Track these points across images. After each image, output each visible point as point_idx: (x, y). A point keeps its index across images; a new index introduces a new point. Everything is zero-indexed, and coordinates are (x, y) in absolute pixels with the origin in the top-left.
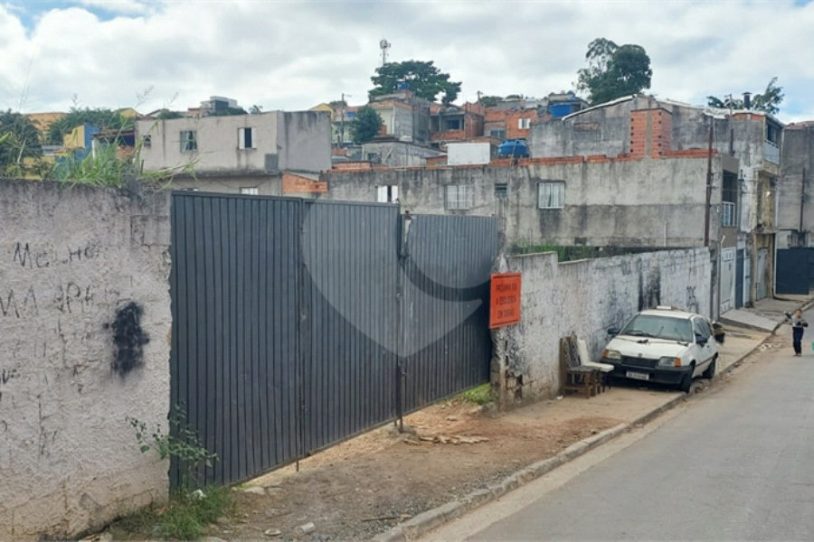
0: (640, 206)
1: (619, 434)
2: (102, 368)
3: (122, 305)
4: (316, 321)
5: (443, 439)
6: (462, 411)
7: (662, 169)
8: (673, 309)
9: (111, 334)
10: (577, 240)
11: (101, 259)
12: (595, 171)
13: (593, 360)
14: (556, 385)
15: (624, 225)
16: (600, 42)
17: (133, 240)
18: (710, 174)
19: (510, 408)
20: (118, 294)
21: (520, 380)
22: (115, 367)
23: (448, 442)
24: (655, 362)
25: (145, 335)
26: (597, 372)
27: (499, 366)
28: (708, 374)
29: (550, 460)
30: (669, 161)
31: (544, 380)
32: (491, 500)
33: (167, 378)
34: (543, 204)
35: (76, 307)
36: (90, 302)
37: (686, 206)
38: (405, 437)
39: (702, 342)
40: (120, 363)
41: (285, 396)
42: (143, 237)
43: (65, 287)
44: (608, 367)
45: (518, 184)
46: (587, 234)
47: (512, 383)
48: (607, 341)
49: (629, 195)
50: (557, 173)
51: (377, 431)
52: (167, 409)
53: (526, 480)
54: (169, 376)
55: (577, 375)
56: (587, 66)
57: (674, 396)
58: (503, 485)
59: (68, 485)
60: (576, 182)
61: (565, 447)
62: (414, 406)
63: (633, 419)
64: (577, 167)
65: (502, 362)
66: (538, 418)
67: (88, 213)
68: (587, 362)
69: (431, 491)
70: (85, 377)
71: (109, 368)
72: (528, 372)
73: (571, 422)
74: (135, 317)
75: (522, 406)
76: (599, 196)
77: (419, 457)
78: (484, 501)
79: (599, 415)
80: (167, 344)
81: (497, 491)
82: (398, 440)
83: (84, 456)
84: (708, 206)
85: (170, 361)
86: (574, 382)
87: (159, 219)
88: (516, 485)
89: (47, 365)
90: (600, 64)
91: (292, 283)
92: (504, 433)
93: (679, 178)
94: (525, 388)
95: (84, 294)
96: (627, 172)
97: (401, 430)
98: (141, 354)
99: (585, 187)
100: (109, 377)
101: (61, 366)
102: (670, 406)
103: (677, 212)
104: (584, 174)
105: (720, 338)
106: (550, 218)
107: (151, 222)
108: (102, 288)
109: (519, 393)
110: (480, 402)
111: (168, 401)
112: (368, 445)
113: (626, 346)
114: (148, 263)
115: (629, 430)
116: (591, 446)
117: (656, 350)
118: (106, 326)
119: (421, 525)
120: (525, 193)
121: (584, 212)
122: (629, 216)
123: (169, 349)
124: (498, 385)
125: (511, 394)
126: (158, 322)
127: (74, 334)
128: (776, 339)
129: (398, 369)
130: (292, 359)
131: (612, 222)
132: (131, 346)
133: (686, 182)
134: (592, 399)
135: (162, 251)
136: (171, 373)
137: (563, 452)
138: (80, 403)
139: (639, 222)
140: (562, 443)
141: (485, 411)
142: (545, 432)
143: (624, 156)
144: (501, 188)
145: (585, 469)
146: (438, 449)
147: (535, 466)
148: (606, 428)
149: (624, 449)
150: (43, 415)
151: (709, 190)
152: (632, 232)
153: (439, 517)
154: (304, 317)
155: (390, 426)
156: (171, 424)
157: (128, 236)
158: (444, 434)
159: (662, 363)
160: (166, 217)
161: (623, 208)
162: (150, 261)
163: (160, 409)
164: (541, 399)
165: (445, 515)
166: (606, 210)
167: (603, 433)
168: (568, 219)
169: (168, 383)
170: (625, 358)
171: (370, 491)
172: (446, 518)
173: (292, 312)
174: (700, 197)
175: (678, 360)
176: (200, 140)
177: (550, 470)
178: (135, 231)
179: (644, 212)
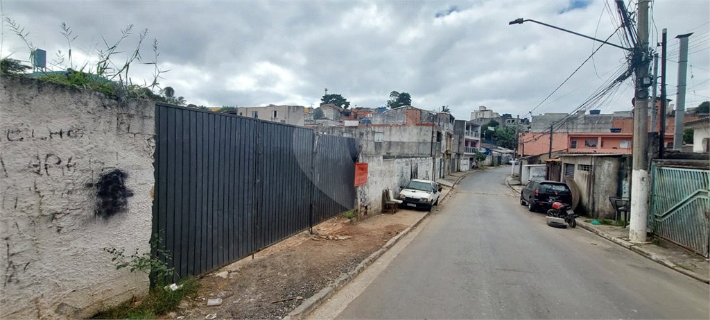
0: (409, 142)
1: (407, 233)
2: (84, 214)
3: (107, 171)
4: (266, 182)
5: (331, 237)
6: (341, 222)
7: (417, 130)
8: (424, 179)
9: (94, 191)
10: (387, 153)
11: (85, 139)
12: (394, 129)
13: (395, 198)
14: (381, 209)
15: (404, 149)
16: (394, 92)
17: (118, 129)
18: (433, 132)
19: (362, 220)
20: (103, 164)
21: (366, 207)
22: (98, 213)
23: (333, 239)
24: (418, 200)
25: (130, 191)
26: (397, 204)
27: (357, 202)
28: (436, 204)
29: (379, 252)
30: (419, 127)
31: (376, 207)
32: (349, 282)
33: (149, 217)
34: (376, 140)
35: (55, 172)
36: (72, 169)
37: (425, 143)
38: (312, 236)
39: (435, 192)
40: (103, 210)
41: (245, 222)
42: (129, 128)
43: (42, 157)
44: (401, 202)
45: (368, 133)
46: (391, 151)
47: (363, 209)
48: (400, 191)
49: (405, 138)
50: (381, 129)
51: (301, 234)
52: (149, 237)
53: (367, 265)
54: (151, 216)
55: (389, 205)
56: (390, 99)
57: (426, 213)
58: (356, 271)
59: (41, 301)
60: (388, 133)
61: (386, 242)
62: (319, 221)
63: (413, 225)
64: (388, 128)
65: (359, 200)
66: (373, 225)
67: (73, 107)
68: (392, 199)
69: (318, 275)
70: (64, 222)
71: (92, 214)
72: (370, 204)
73: (387, 227)
74: (120, 179)
75: (367, 218)
76: (395, 138)
77: (318, 249)
78: (345, 283)
79: (399, 223)
80: (150, 196)
81: (353, 276)
82: (309, 238)
83: (61, 278)
84: (432, 143)
85: (152, 207)
86: (388, 208)
87: (144, 117)
88: (363, 269)
89: (18, 214)
90: (394, 99)
91: (251, 162)
92: (359, 233)
93: (422, 133)
94: (368, 211)
95: (65, 163)
96: (405, 130)
97: (312, 233)
98: (126, 203)
99: (390, 135)
100: (92, 219)
101: (36, 214)
102: (424, 218)
103: (421, 145)
104: (390, 131)
105: (440, 190)
106: (378, 145)
107: (136, 118)
108: (87, 159)
109: (366, 213)
110: (349, 218)
111: (150, 232)
112: (294, 242)
113: (407, 193)
114: (134, 145)
115: (411, 230)
116: (397, 241)
117: (419, 195)
118: (90, 185)
119: (304, 312)
120: (370, 136)
121: (390, 143)
122: (405, 146)
123: (152, 199)
124: (357, 210)
125: (363, 214)
126: (141, 182)
127: (53, 191)
128: (454, 190)
129: (311, 206)
130: (250, 202)
131: (400, 147)
132: (116, 198)
133: (424, 135)
134: (395, 215)
135: (146, 138)
136: (153, 215)
137: (385, 246)
138: (58, 240)
139: (409, 148)
140: (385, 240)
141: (351, 221)
142: (376, 232)
143: (404, 125)
144: (362, 134)
145: (396, 256)
146: (328, 243)
147: (372, 256)
148: (402, 230)
149: (411, 243)
150: (11, 252)
151: (433, 137)
152: (406, 151)
153: (317, 302)
154: (258, 181)
155: (306, 232)
156: (152, 247)
157: (114, 126)
158: (332, 234)
159: (421, 200)
160: (151, 117)
161: (403, 143)
162: (135, 143)
163: (143, 238)
164: (374, 215)
165: (321, 299)
166: (397, 143)
167: (401, 233)
168: (384, 145)
169: (151, 221)
170: (407, 198)
171: (285, 275)
172: (321, 301)
173: (251, 178)
174: (429, 140)
175: (427, 199)
177: (379, 257)
178: (121, 123)
179: (410, 144)
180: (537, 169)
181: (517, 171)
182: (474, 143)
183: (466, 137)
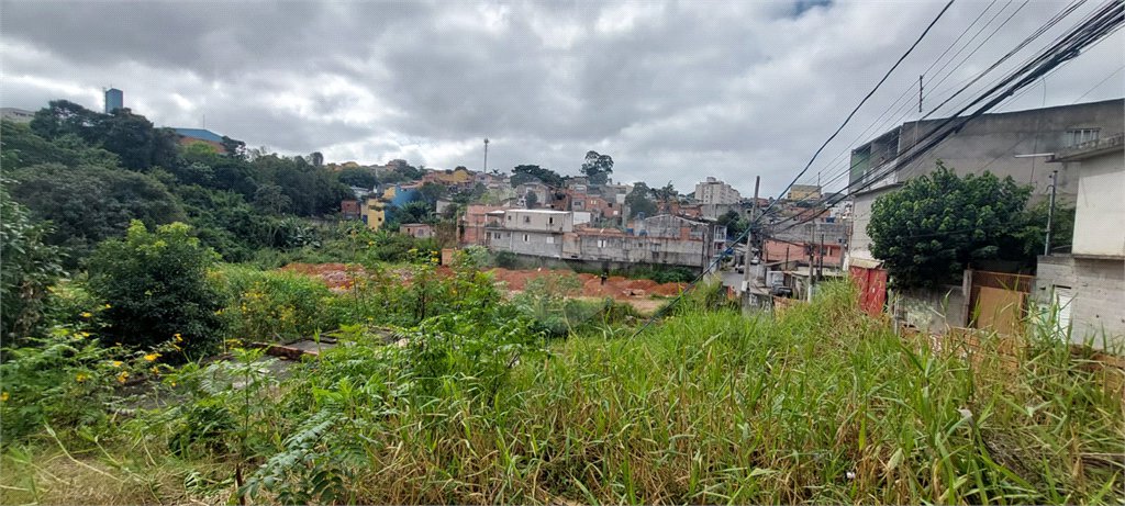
0: (683, 253)
7: (689, 244)
10: (664, 261)
12: (670, 242)
15: (678, 258)
18: (703, 247)
30: (691, 242)
37: (696, 254)
46: (666, 260)
49: (680, 250)
60: (664, 245)
64: (665, 241)
76: (670, 250)
84: (702, 255)
90: (591, 162)
93: (694, 247)
96: (680, 243)
99: (667, 247)
103: (693, 256)
104: (667, 243)
106: (656, 254)
120: (648, 247)
121: (666, 254)
122: (680, 256)
131: (674, 257)
133: (696, 248)
139: (682, 258)
143: (678, 239)
144: (641, 245)
152: (680, 260)
161: (678, 253)
166: (672, 254)
168: (661, 255)
174: (700, 252)
176: (531, 220)
179: (684, 255)
180: (778, 275)
181: (762, 275)
182: (720, 245)
183: (715, 240)
